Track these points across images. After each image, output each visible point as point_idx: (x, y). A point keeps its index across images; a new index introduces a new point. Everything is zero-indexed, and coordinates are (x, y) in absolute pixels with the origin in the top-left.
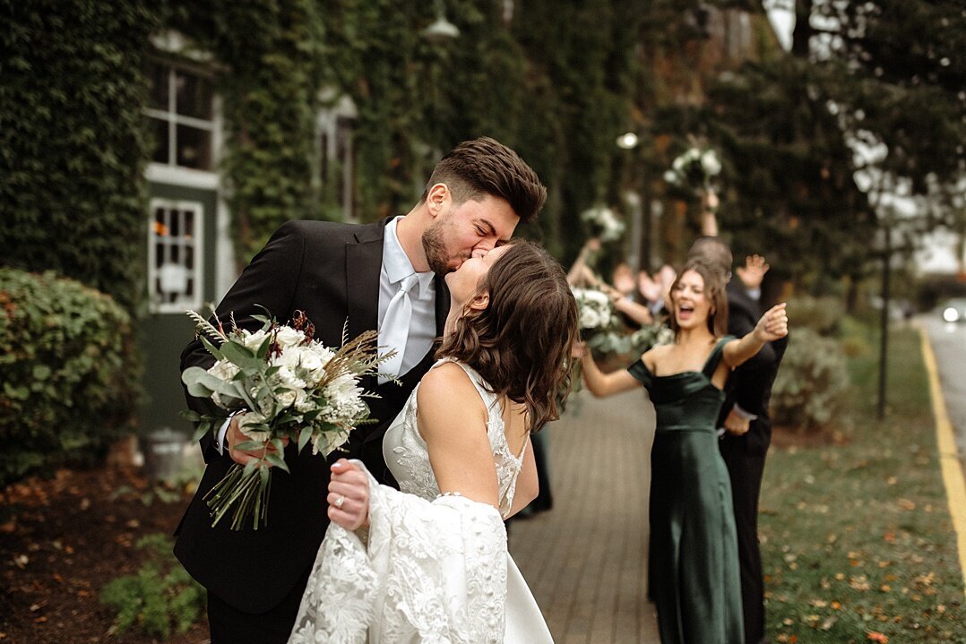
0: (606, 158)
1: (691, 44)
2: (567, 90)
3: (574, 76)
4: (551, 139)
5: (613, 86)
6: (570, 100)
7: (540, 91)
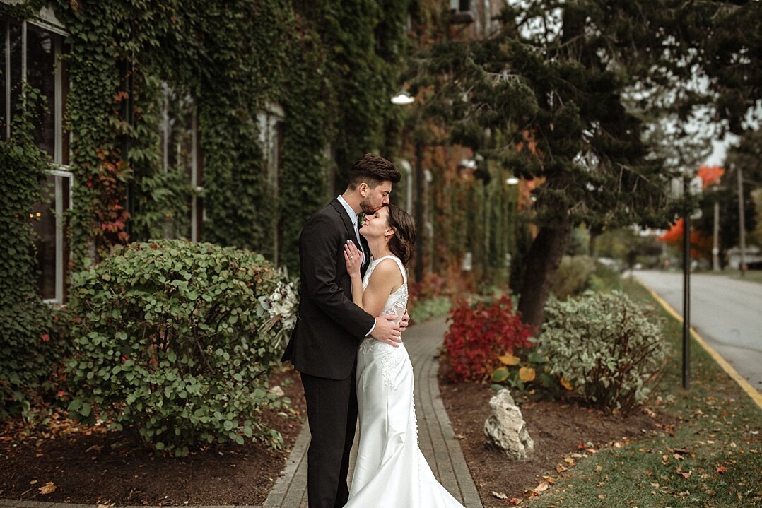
0: (379, 121)
1: (456, 27)
2: (339, 49)
3: (345, 36)
4: (322, 96)
5: (385, 54)
6: (340, 58)
7: (309, 45)
